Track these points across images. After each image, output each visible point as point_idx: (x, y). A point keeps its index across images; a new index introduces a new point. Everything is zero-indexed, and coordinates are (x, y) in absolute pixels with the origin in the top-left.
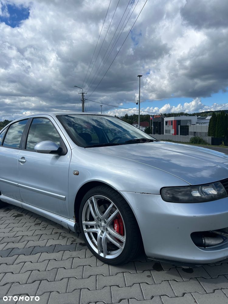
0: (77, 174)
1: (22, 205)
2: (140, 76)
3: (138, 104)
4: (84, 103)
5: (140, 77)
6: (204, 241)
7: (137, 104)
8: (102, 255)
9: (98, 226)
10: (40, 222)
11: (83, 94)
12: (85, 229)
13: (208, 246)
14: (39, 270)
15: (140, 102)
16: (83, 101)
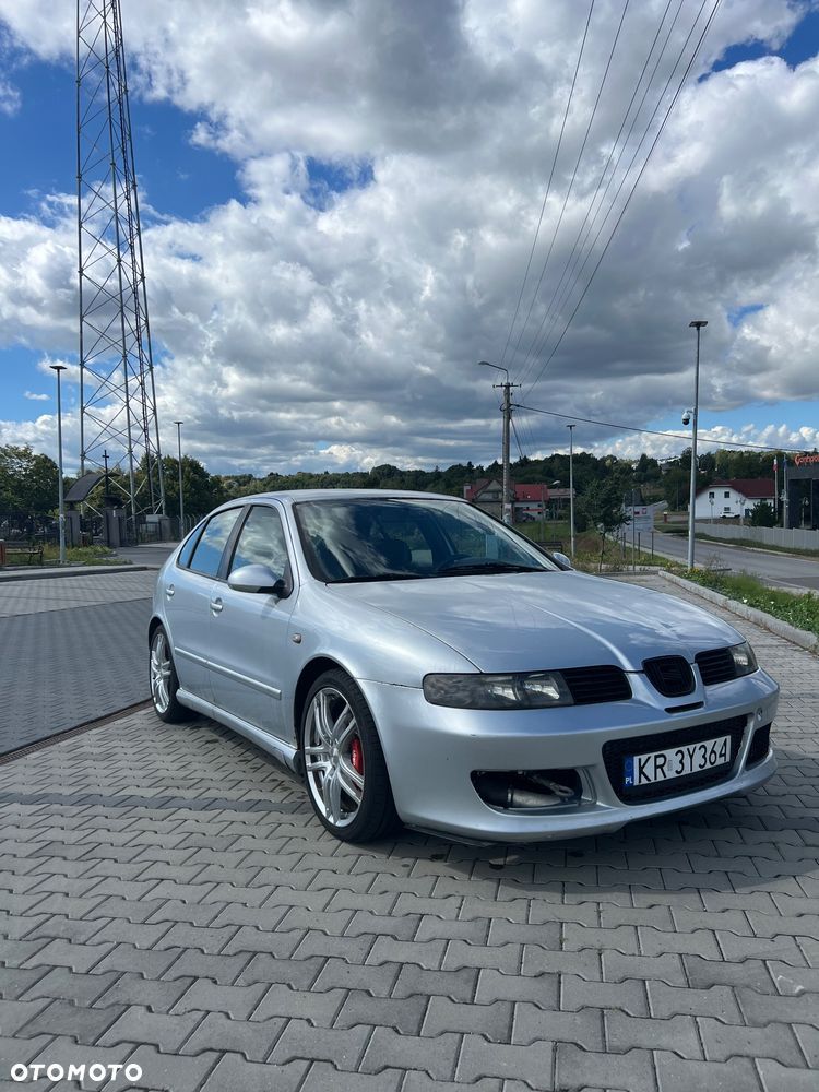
0: (299, 642)
1: (213, 712)
2: (698, 325)
3: (691, 421)
4: (509, 418)
5: (698, 329)
6: (510, 795)
7: (686, 422)
8: (331, 820)
9: (327, 756)
10: (249, 758)
11: (508, 386)
12: (309, 764)
13: (520, 806)
14: (204, 835)
15: (696, 414)
16: (508, 412)
